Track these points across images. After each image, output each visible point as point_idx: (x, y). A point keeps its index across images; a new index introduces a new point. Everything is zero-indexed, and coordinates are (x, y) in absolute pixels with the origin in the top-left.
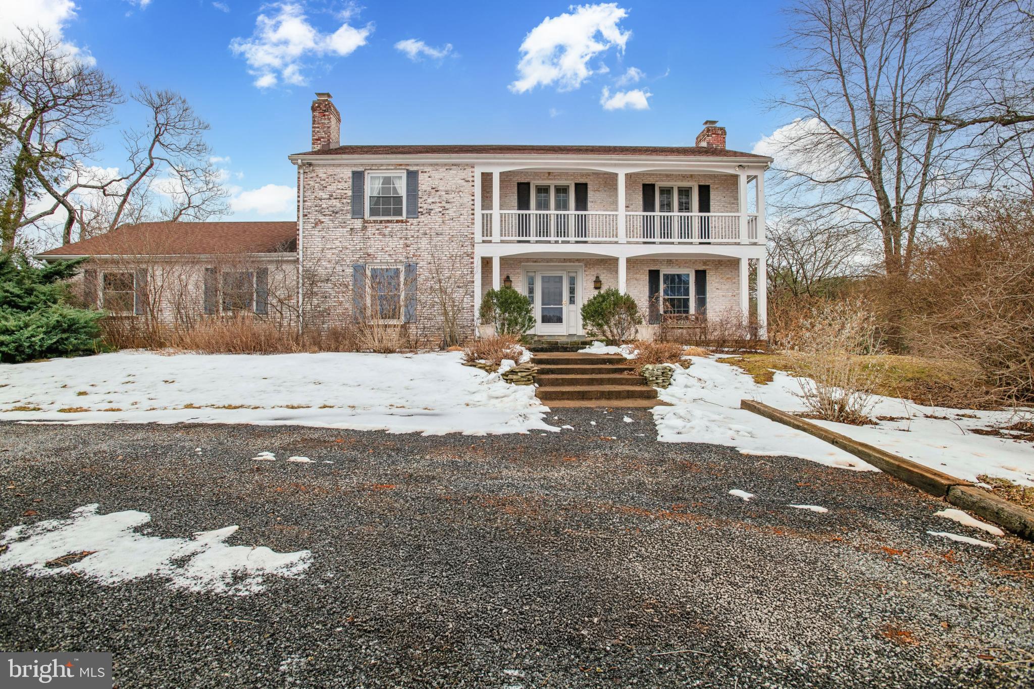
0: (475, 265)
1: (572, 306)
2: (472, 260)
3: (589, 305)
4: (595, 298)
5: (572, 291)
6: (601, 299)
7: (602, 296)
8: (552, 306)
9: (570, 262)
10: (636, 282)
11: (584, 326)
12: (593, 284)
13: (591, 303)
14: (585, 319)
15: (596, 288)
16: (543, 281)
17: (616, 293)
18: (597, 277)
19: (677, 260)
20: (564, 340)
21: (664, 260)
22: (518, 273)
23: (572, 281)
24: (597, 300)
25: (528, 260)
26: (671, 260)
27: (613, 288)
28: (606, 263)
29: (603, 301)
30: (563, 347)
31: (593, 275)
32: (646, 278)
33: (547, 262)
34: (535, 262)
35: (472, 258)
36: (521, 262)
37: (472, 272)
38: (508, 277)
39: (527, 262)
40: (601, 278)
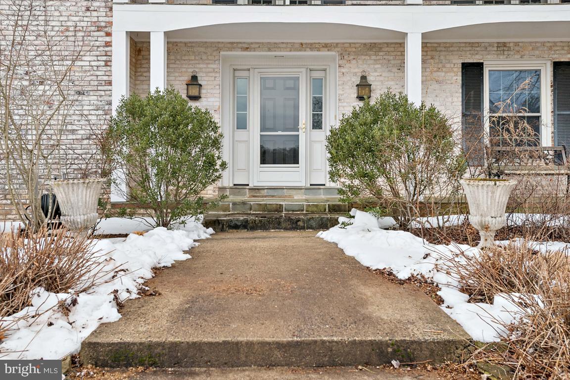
0: (114, 48)
1: (317, 131)
2: (108, 39)
3: (343, 130)
4: (355, 115)
5: (318, 104)
6: (369, 118)
7: (371, 110)
8: (280, 133)
9: (312, 49)
10: (437, 86)
11: (333, 175)
12: (355, 90)
13: (348, 125)
14: (333, 160)
15: (361, 98)
16: (264, 88)
17: (401, 105)
18: (364, 78)
19: (517, 44)
20: (299, 199)
21: (491, 45)
22: (214, 71)
23: (318, 85)
24: (362, 119)
25: (232, 46)
26: (504, 44)
27: (395, 91)
28: (380, 49)
29: (375, 122)
30: (289, 219)
31: (355, 74)
32: (457, 78)
33: (269, 50)
34: (247, 49)
35: (109, 34)
36: (219, 49)
37: (107, 63)
38: (194, 78)
39: (230, 49)
40: (371, 79)
